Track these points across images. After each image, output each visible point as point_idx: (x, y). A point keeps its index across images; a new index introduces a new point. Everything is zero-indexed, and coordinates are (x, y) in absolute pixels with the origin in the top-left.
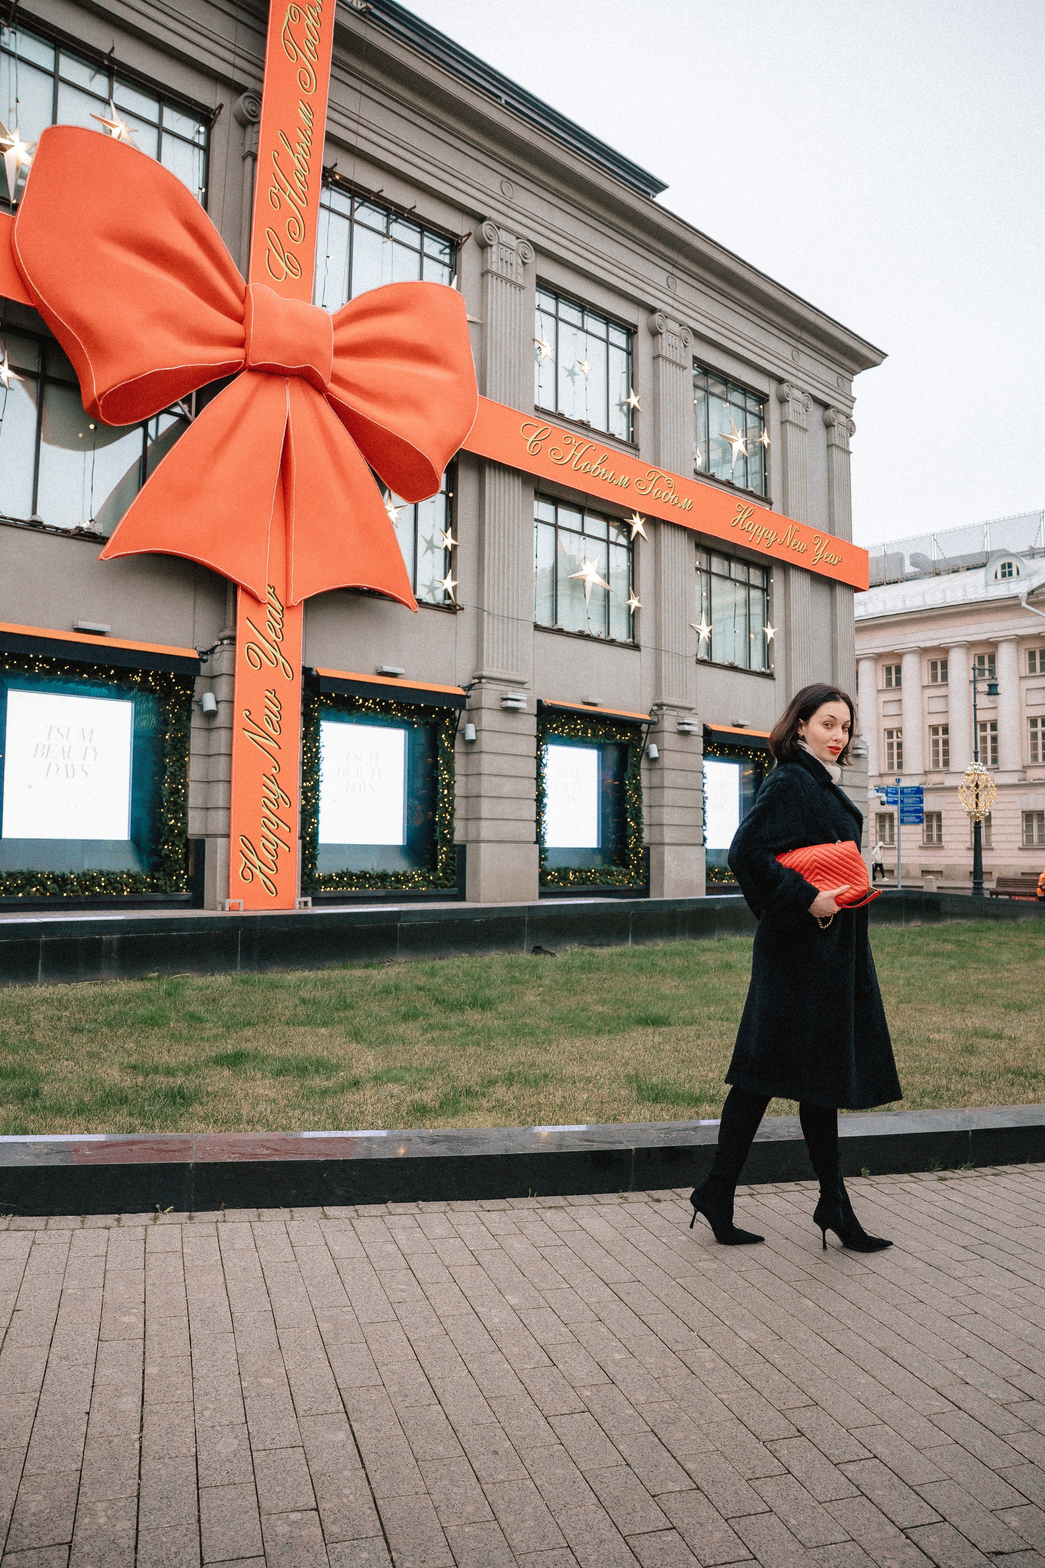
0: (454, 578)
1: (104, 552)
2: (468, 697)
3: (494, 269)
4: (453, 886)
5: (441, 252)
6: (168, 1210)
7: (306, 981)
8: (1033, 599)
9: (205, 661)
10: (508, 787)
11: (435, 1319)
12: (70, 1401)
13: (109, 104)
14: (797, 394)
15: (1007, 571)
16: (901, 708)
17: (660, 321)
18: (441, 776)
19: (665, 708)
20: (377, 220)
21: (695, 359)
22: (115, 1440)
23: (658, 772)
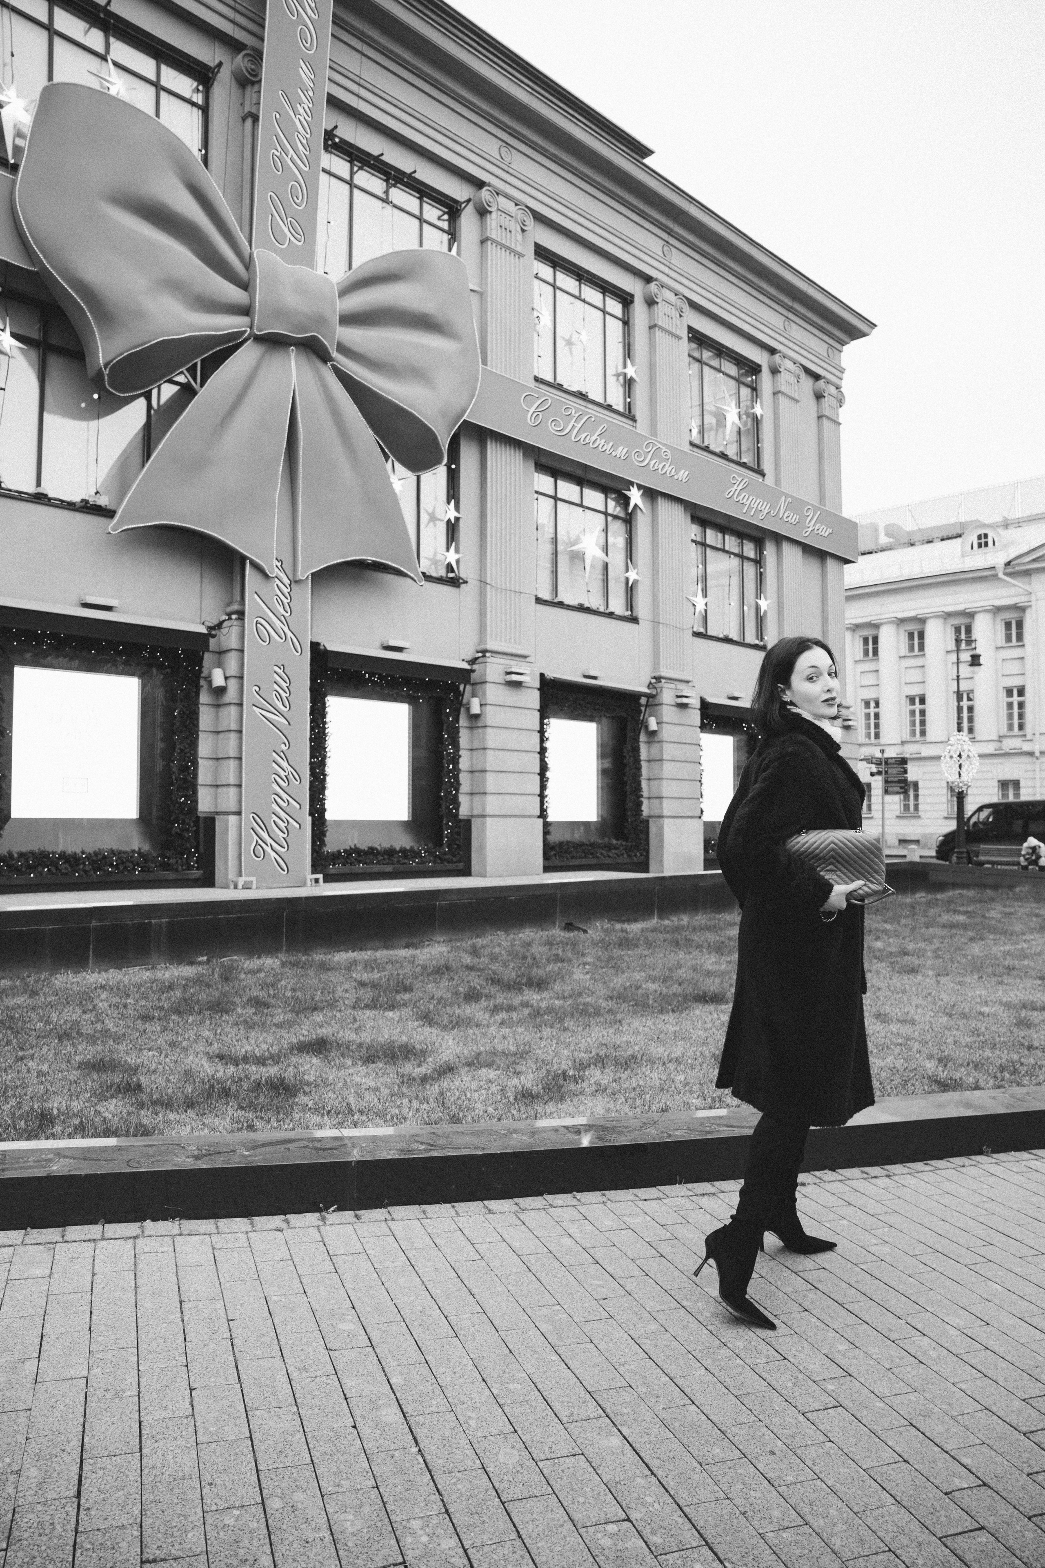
0: (457, 551)
1: (112, 526)
2: (473, 671)
3: (494, 236)
4: (460, 861)
5: (439, 218)
6: (332, 1209)
7: (355, 962)
8: (1010, 570)
9: (214, 636)
10: (513, 761)
11: (646, 1315)
12: (330, 1415)
13: (106, 60)
14: (789, 364)
15: (983, 542)
16: (878, 678)
17: (656, 291)
18: (446, 750)
19: (663, 681)
20: (376, 184)
21: (690, 329)
22: (396, 1455)
23: (657, 745)
